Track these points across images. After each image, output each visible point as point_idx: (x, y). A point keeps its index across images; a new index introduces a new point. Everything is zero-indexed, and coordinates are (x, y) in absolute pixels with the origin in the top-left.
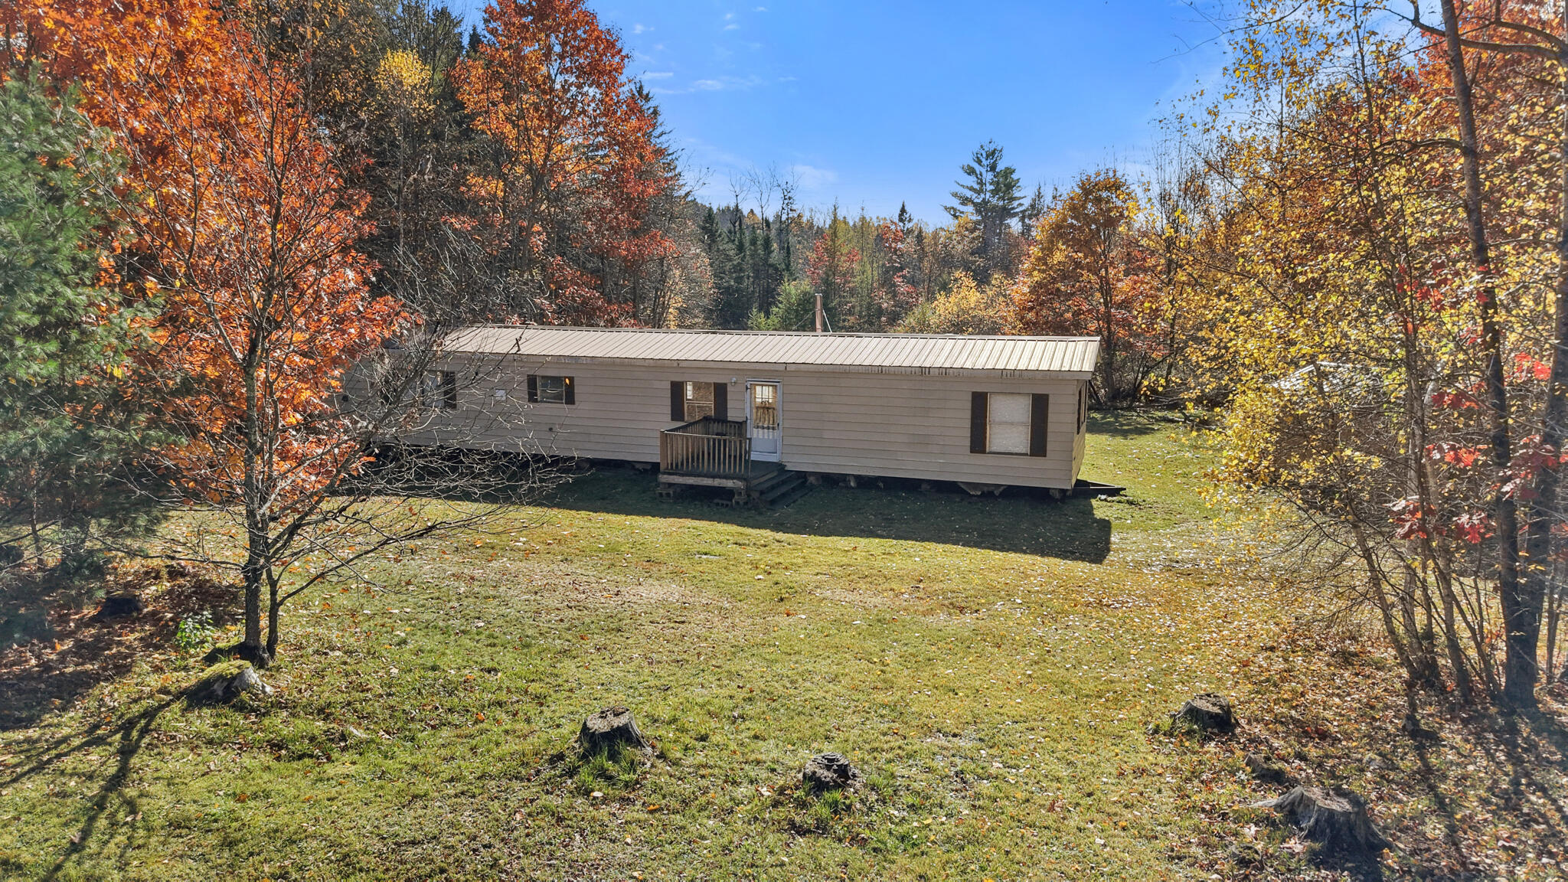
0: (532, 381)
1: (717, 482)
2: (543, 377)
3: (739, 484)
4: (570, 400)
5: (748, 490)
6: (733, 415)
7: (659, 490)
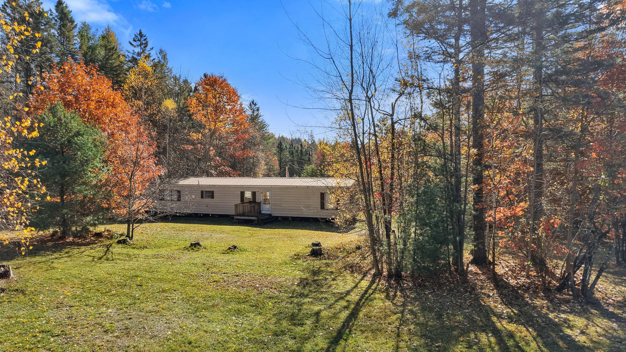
0: (202, 192)
1: (250, 218)
2: (206, 191)
3: (256, 218)
4: (213, 197)
5: (258, 220)
6: (257, 201)
7: (234, 221)
